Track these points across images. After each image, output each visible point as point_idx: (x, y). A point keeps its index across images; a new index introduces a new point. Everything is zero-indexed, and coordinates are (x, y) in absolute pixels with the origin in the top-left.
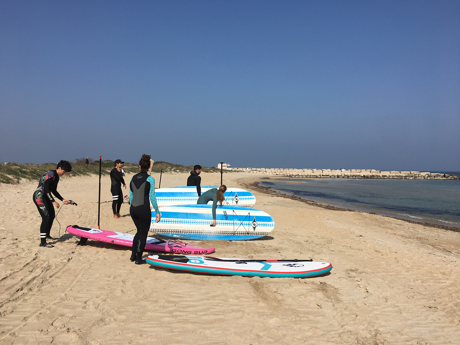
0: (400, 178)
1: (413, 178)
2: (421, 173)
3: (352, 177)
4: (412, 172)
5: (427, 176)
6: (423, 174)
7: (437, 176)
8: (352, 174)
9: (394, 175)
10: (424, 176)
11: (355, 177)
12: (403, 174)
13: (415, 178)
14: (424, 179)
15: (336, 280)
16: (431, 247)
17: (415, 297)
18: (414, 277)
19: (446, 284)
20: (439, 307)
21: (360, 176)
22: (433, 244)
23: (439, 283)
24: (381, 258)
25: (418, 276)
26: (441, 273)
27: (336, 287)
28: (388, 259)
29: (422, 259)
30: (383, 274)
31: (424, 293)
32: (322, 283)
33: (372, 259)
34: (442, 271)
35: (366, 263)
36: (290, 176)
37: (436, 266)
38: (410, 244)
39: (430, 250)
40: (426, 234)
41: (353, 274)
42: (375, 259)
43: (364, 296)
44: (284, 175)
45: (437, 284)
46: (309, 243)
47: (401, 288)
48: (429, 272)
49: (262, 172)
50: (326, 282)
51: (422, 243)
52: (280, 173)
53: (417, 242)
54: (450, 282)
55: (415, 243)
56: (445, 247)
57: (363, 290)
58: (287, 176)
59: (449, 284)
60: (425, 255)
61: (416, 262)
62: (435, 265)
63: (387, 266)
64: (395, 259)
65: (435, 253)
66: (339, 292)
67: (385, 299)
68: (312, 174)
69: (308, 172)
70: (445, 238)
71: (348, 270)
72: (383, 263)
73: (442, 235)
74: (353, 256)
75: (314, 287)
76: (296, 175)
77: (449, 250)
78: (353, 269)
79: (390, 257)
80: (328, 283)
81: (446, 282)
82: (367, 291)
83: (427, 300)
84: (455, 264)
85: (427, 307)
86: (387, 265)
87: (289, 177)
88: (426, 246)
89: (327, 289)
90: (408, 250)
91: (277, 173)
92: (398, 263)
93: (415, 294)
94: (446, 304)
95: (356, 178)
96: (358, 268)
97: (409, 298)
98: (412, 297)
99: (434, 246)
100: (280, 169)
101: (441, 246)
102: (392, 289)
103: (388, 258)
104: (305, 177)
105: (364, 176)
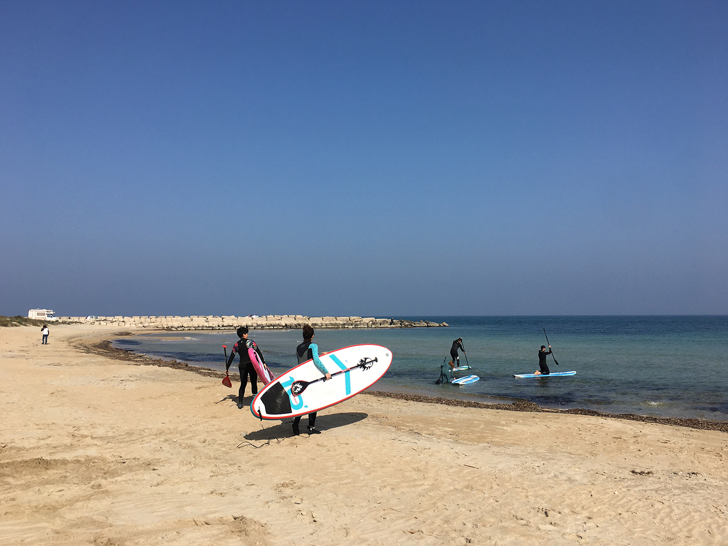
0: (336, 327)
1: (354, 326)
2: (363, 319)
3: (268, 328)
4: (352, 318)
5: (371, 323)
6: (366, 320)
7: (384, 322)
8: (269, 323)
9: (327, 322)
10: (367, 324)
11: (272, 328)
12: (341, 320)
13: (356, 326)
14: (368, 327)
15: (261, 509)
16: (393, 429)
17: (388, 518)
18: (379, 481)
19: (424, 487)
20: (423, 529)
21: (281, 326)
22: (395, 424)
23: (415, 486)
24: (327, 456)
25: (384, 479)
26: (414, 469)
27: (263, 522)
28: (337, 457)
29: (385, 450)
30: (334, 483)
31: (398, 508)
32: (238, 518)
33: (314, 459)
34: (415, 466)
35: (306, 467)
36: (168, 329)
37: (404, 459)
38: (365, 427)
39: (392, 434)
40: (384, 409)
41: (288, 491)
42: (318, 459)
43: (311, 531)
44: (157, 327)
45: (413, 489)
46: (209, 445)
47: (363, 504)
48: (398, 470)
49: (117, 323)
50: (245, 516)
51: (381, 423)
52: (150, 324)
53: (373, 423)
54: (429, 483)
55: (370, 425)
56: (412, 427)
57: (307, 519)
58: (163, 329)
59: (428, 487)
60: (388, 442)
61: (378, 455)
62: (403, 457)
63: (337, 469)
64: (348, 454)
65: (400, 438)
66: (269, 531)
67: (344, 531)
68: (206, 324)
69: (199, 321)
70: (409, 413)
71: (279, 485)
72: (331, 464)
73: (404, 409)
74: (283, 458)
75: (224, 530)
76: (178, 327)
77: (417, 431)
78: (287, 482)
79: (340, 452)
80: (248, 516)
81: (423, 484)
82: (313, 519)
83: (405, 519)
84: (429, 452)
85: (408, 532)
86: (337, 467)
87: (165, 330)
88: (386, 428)
89: (248, 528)
90: (363, 438)
91: (145, 325)
92: (353, 460)
93: (386, 511)
94: (433, 523)
95: (274, 329)
96: (295, 479)
97: (378, 522)
98: (382, 519)
99: (397, 427)
100: (150, 317)
101: (407, 426)
102: (351, 509)
103: (337, 455)
104: (194, 329)
105: (286, 325)
